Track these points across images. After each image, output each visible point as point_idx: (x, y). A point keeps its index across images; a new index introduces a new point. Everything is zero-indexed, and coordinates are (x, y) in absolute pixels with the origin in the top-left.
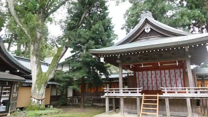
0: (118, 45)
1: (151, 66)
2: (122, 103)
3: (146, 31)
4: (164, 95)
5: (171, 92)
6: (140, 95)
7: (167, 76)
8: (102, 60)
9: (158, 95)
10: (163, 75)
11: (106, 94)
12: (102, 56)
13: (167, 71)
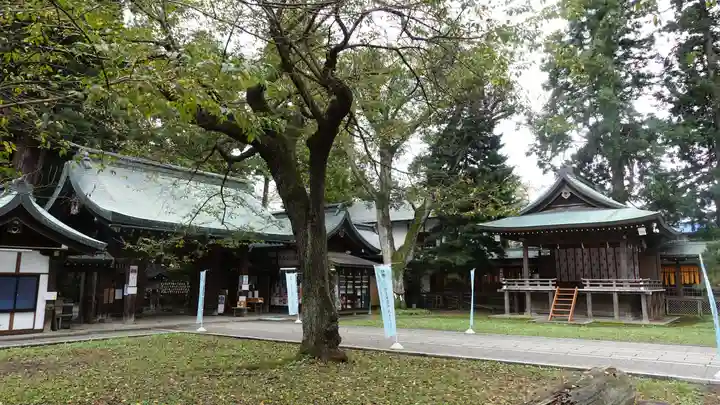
2: (528, 299)
3: (563, 195)
4: (586, 289)
6: (553, 288)
8: (497, 238)
9: (577, 289)
10: (580, 256)
11: (505, 287)
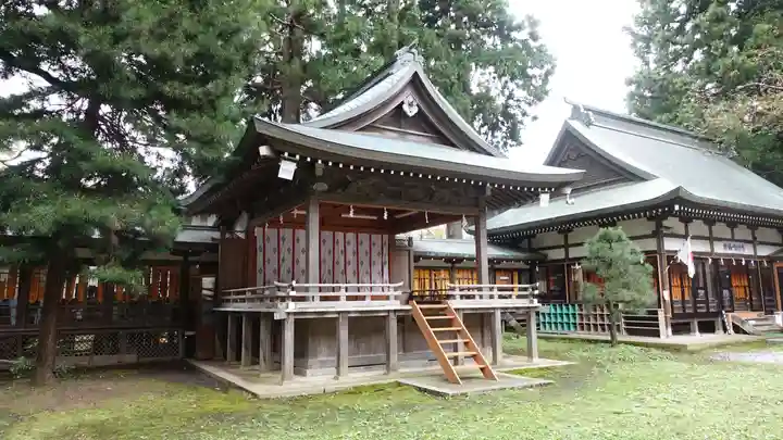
0: (325, 128)
1: (375, 218)
3: (405, 107)
5: (356, 298)
7: (351, 249)
12: (286, 154)
13: (351, 236)
